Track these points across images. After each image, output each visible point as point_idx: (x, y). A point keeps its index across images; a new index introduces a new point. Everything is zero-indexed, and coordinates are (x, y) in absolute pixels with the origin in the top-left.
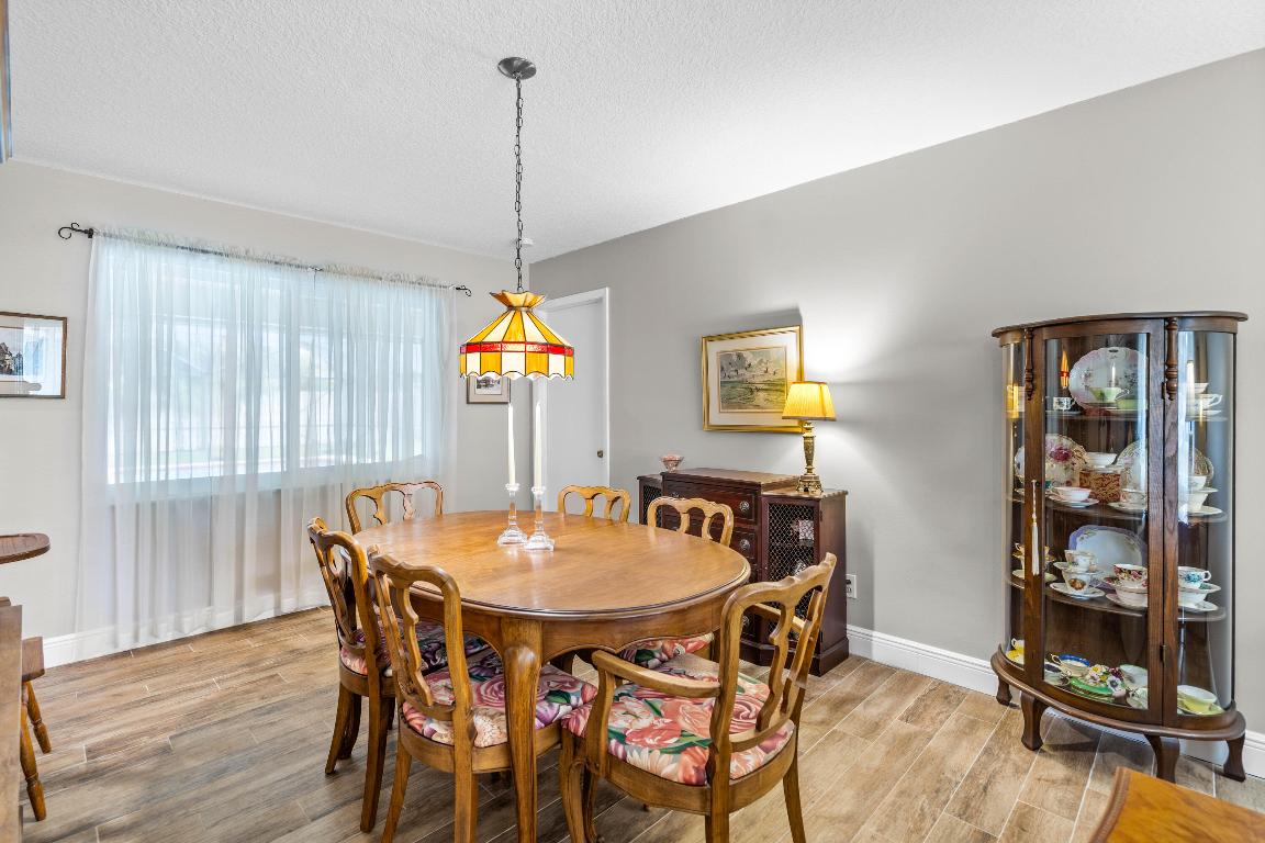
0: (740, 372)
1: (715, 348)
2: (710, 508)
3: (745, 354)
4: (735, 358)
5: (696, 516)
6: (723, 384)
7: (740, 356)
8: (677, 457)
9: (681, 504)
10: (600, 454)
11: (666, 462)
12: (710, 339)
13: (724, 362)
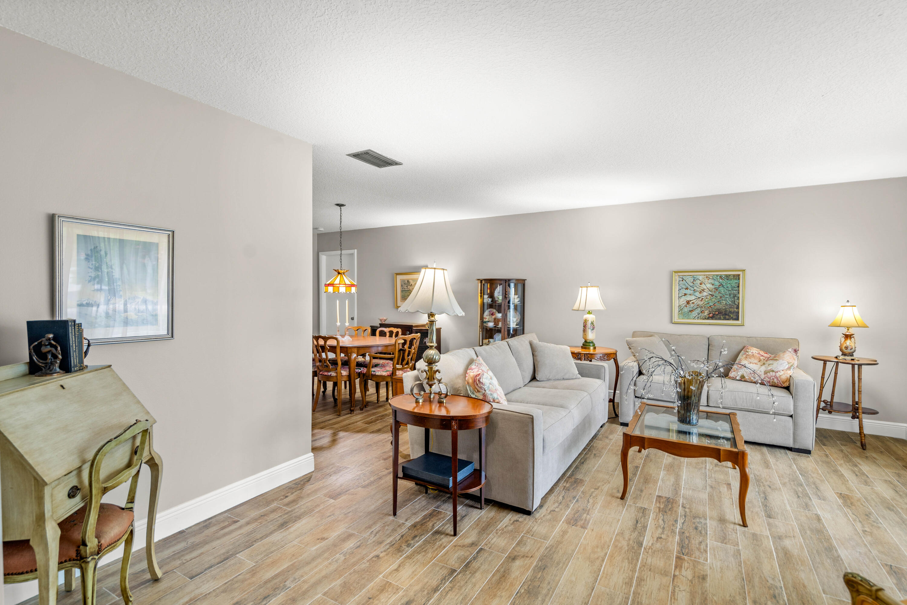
0: (408, 287)
1: (399, 278)
2: (395, 330)
3: (410, 281)
4: (406, 282)
5: (391, 333)
6: (402, 291)
7: (408, 281)
8: (385, 318)
9: (386, 330)
10: (352, 319)
11: (381, 320)
12: (397, 274)
13: (403, 283)
